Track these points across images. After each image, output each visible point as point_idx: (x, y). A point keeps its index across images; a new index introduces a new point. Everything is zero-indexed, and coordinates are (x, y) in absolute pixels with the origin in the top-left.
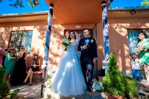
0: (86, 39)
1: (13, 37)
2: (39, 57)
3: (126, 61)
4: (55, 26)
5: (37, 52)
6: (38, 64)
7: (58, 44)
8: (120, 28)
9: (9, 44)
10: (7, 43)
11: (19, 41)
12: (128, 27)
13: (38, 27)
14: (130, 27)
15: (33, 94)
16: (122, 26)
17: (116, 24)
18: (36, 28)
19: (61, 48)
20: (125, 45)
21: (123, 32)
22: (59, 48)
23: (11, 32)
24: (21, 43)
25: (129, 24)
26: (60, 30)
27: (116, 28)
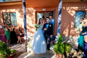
0: (47, 24)
1: (5, 17)
2: (22, 29)
3: (71, 31)
4: (29, 9)
5: (21, 26)
6: (23, 33)
7: (32, 21)
8: (71, 10)
9: (4, 21)
10: (2, 20)
11: (9, 19)
12: (77, 10)
13: (18, 9)
14: (78, 9)
15: (22, 49)
16: (73, 9)
17: (69, 8)
18: (17, 10)
19: (34, 23)
20: (72, 22)
21: (72, 13)
22: (33, 24)
23: (2, 13)
24: (10, 20)
25: (77, 8)
26: (32, 12)
27: (68, 11)
